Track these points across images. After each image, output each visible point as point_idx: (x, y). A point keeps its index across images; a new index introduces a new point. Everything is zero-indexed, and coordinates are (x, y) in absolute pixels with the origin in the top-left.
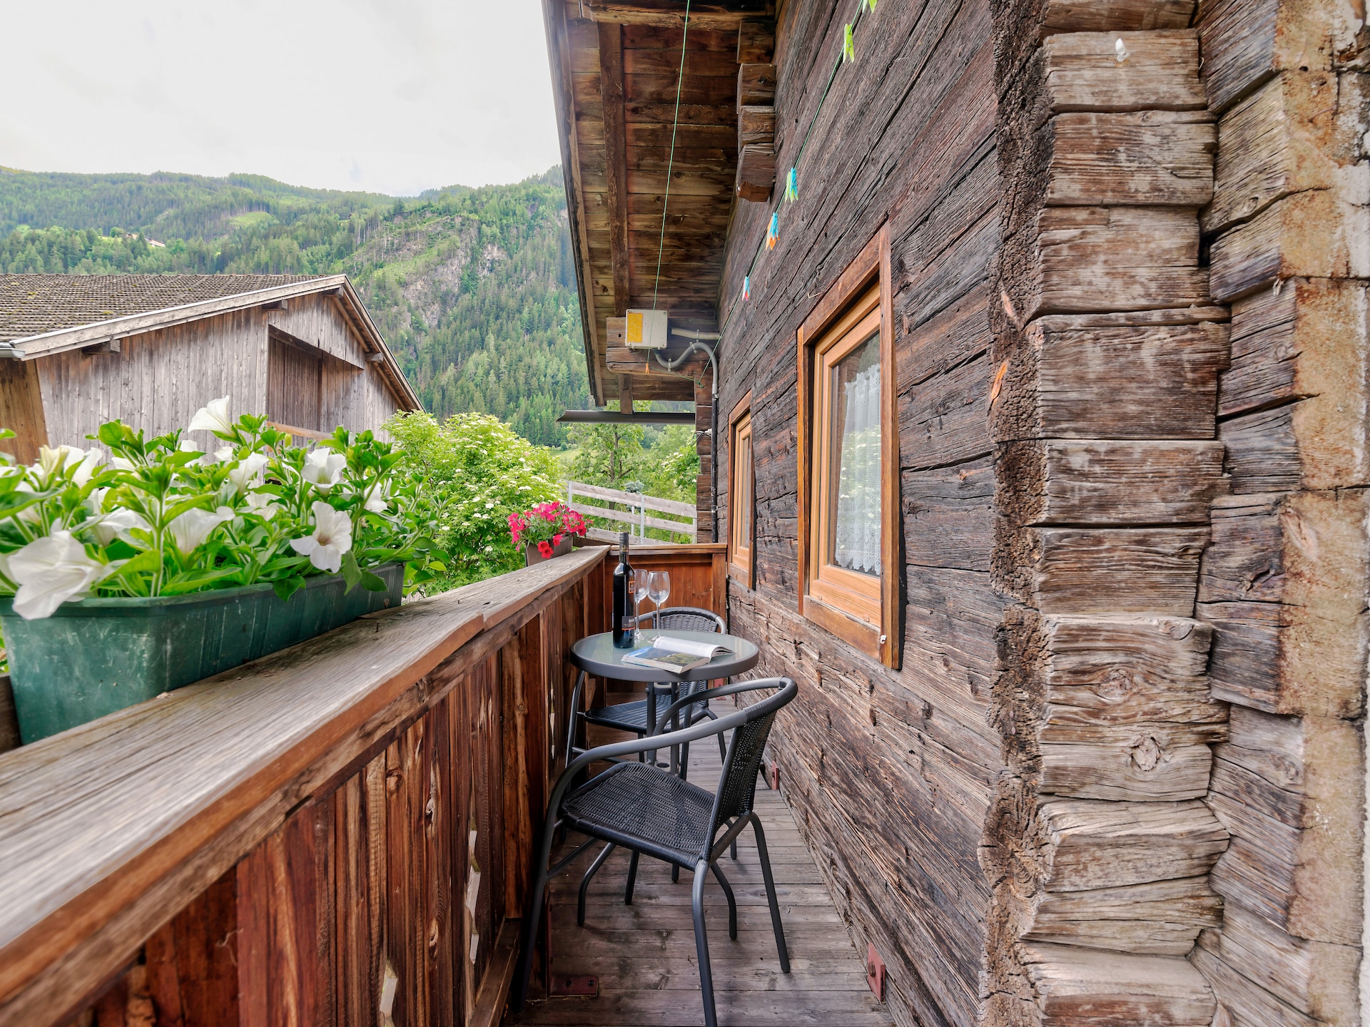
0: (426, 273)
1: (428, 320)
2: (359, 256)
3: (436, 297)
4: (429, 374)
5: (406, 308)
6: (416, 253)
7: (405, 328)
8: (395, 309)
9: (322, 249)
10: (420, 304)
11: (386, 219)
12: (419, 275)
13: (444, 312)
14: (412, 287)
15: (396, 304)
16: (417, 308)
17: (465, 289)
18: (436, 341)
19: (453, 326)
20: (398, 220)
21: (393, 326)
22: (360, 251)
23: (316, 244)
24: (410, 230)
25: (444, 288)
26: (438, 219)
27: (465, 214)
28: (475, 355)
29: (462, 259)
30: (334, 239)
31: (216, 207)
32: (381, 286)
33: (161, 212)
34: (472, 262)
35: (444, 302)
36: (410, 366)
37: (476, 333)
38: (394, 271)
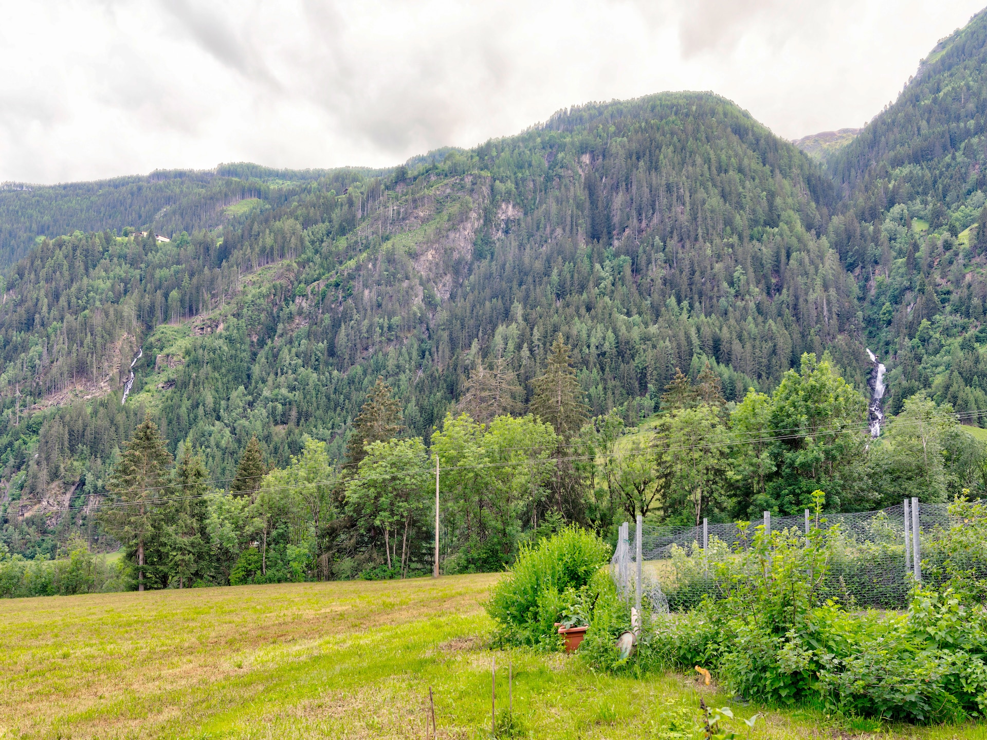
0: (437, 241)
1: (441, 294)
2: (363, 230)
3: (448, 266)
4: (447, 353)
5: (417, 281)
6: (425, 221)
7: (417, 303)
8: (405, 284)
9: (322, 227)
10: (432, 276)
11: (387, 188)
12: (429, 243)
13: (458, 285)
14: (423, 258)
15: (407, 278)
16: (429, 280)
17: (479, 255)
18: (454, 316)
19: (471, 297)
20: (400, 188)
21: (405, 302)
22: (364, 224)
23: (316, 223)
24: (417, 196)
25: (456, 255)
26: (446, 181)
27: (476, 172)
28: (501, 329)
29: (474, 222)
30: (334, 216)
31: (211, 198)
32: (390, 259)
33: (159, 210)
34: (485, 224)
35: (457, 272)
36: (423, 345)
37: (498, 303)
38: (402, 242)
